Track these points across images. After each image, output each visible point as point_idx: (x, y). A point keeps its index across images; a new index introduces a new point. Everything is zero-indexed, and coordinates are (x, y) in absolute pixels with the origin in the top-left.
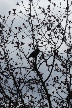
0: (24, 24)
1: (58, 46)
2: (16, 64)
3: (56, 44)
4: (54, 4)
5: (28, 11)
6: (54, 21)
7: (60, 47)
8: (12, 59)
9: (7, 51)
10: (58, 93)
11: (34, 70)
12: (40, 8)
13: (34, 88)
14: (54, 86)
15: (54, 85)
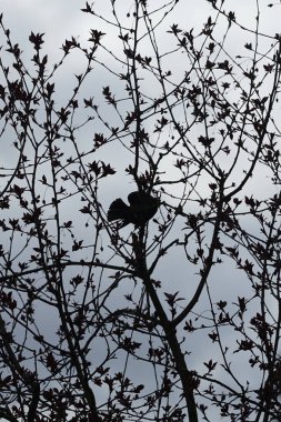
0: (106, 91)
1: (233, 185)
2: (77, 247)
3: (227, 175)
4: (231, 17)
5: (125, 38)
6: (226, 86)
7: (240, 188)
8: (68, 225)
9: (58, 190)
10: (228, 370)
11: (133, 275)
12: (175, 30)
13: (137, 345)
14: (214, 340)
15: (214, 337)
